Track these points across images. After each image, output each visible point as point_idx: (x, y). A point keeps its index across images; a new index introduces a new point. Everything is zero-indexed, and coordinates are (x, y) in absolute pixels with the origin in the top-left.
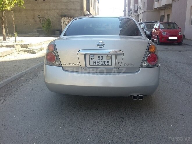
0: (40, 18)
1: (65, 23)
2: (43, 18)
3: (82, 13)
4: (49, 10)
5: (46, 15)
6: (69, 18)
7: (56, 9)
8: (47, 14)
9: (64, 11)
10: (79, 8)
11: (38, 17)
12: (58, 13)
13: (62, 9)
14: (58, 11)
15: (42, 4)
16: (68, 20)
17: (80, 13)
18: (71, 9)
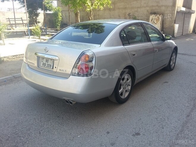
0: (130, 16)
1: (153, 21)
2: (133, 16)
3: (173, 9)
4: (140, 7)
5: (136, 13)
6: (158, 16)
7: (146, 6)
8: (138, 12)
9: (154, 8)
10: (171, 4)
11: (129, 15)
12: (147, 11)
13: (153, 6)
14: (148, 8)
15: (134, 2)
16: (156, 18)
17: (171, 10)
18: (162, 6)
